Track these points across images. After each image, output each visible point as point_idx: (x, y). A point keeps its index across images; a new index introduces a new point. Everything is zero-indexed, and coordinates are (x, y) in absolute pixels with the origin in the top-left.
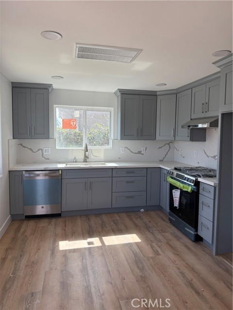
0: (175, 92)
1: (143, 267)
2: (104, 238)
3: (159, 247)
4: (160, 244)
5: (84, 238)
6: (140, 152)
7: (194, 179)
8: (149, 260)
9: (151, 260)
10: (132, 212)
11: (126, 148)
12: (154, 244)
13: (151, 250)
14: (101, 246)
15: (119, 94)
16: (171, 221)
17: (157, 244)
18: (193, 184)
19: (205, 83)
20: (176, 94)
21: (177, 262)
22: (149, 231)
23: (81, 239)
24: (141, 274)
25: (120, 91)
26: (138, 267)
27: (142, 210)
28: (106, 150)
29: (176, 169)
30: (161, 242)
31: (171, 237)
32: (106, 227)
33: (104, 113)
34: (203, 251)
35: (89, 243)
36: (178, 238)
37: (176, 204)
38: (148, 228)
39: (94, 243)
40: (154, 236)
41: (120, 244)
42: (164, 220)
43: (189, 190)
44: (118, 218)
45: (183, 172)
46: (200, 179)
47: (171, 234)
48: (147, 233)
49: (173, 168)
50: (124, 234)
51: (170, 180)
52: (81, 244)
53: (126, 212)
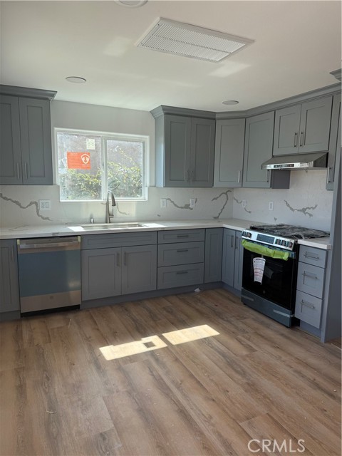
0: (244, 115)
1: (242, 370)
2: (164, 334)
3: (249, 340)
4: (246, 335)
5: (135, 338)
7: (293, 241)
8: (245, 360)
9: (247, 359)
10: (185, 293)
12: (240, 337)
13: (242, 346)
14: (166, 347)
15: (162, 113)
16: (245, 303)
17: (243, 336)
18: (291, 249)
19: (300, 103)
20: (244, 118)
21: (284, 358)
22: (223, 319)
23: (132, 341)
24: (245, 381)
25: (163, 110)
26: (237, 372)
27: (197, 290)
28: (139, 203)
29: (253, 228)
30: (247, 332)
31: (256, 325)
32: (159, 319)
33: (134, 144)
34: (307, 338)
35: (147, 345)
36: (268, 326)
37: (259, 278)
38: (219, 315)
39: (154, 342)
40: (233, 324)
41: (193, 342)
42: (234, 302)
43: (285, 257)
44: (169, 304)
45: (266, 233)
46: (300, 242)
47: (254, 320)
48: (221, 321)
49: (249, 228)
50: (190, 327)
51: (247, 245)
52: (136, 347)
53: (176, 295)
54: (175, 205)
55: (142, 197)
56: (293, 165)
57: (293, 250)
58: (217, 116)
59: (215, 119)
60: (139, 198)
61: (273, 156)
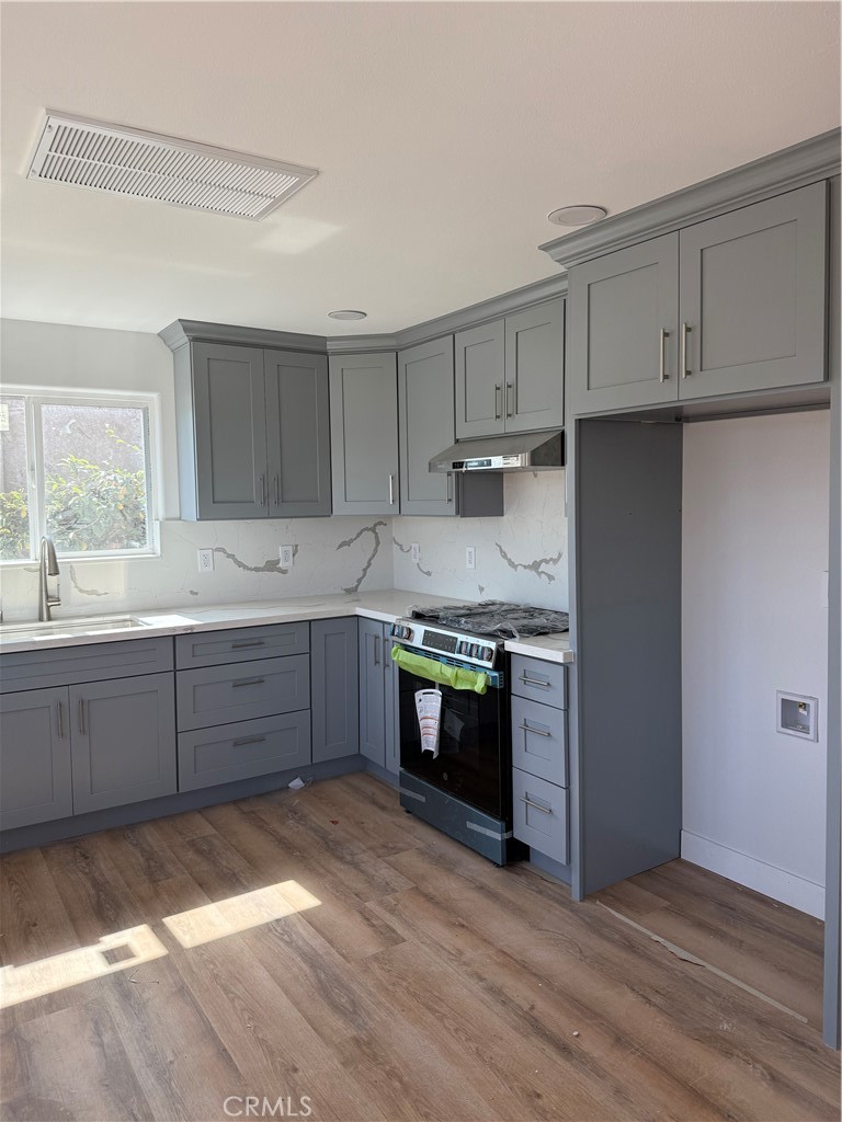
0: (392, 343)
1: (353, 1002)
2: (169, 921)
3: (392, 911)
4: (390, 899)
5: (83, 938)
6: (272, 566)
7: (493, 645)
8: (366, 970)
9: (375, 966)
10: (259, 796)
11: (218, 550)
12: (370, 905)
13: (369, 930)
14: (166, 958)
15: (183, 339)
16: (409, 807)
17: (381, 903)
18: (489, 665)
19: (502, 316)
20: (395, 349)
21: (469, 954)
22: (341, 859)
23: (71, 947)
24: (351, 1032)
25: (185, 330)
26: (336, 1007)
27: (297, 783)
28: (133, 564)
29: (418, 616)
30: (394, 890)
31: (421, 866)
32: (169, 875)
33: (119, 412)
34: (540, 892)
35: (111, 956)
36: (449, 867)
37: (430, 741)
38: (332, 848)
39: (136, 946)
40: (362, 872)
41: (241, 934)
42: (383, 808)
43: (479, 686)
44: (209, 830)
45: (446, 626)
46: (510, 646)
47: (421, 852)
48: (335, 865)
49: (408, 614)
50: (246, 889)
51: (403, 658)
52: (78, 965)
53: (235, 802)
54: (240, 564)
55: (147, 548)
56: (489, 463)
57: (496, 668)
58: (330, 346)
59: (325, 353)
60: (138, 551)
61: (457, 441)
